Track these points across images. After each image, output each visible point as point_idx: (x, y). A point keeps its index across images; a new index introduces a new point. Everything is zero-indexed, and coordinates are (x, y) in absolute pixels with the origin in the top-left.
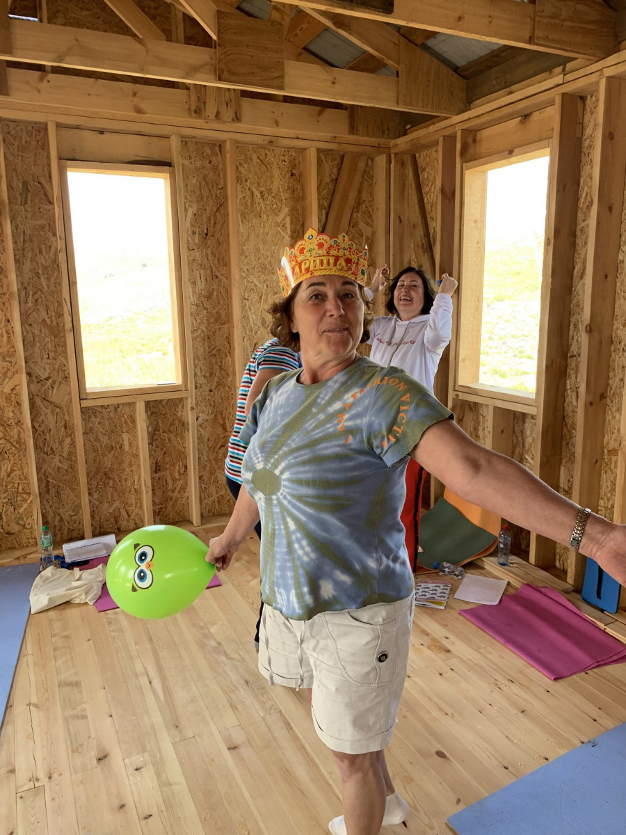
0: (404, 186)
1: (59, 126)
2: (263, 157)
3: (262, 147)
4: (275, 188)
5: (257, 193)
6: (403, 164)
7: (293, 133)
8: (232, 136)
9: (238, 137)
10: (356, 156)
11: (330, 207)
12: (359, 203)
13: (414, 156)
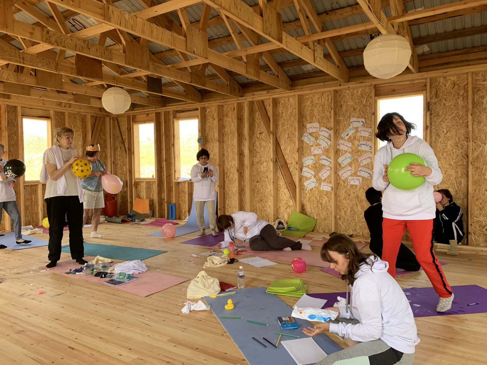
0: (114, 126)
1: (22, 107)
2: (74, 116)
3: (75, 114)
4: (78, 125)
5: (73, 126)
6: (114, 120)
7: (85, 111)
8: (68, 111)
9: (69, 112)
10: (100, 117)
11: (93, 130)
12: (101, 130)
13: (117, 118)
